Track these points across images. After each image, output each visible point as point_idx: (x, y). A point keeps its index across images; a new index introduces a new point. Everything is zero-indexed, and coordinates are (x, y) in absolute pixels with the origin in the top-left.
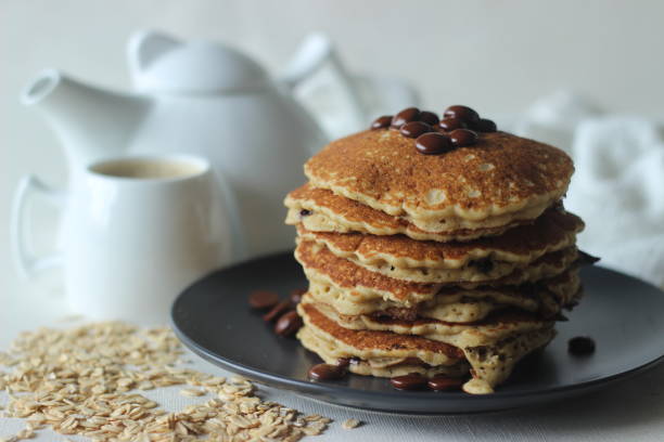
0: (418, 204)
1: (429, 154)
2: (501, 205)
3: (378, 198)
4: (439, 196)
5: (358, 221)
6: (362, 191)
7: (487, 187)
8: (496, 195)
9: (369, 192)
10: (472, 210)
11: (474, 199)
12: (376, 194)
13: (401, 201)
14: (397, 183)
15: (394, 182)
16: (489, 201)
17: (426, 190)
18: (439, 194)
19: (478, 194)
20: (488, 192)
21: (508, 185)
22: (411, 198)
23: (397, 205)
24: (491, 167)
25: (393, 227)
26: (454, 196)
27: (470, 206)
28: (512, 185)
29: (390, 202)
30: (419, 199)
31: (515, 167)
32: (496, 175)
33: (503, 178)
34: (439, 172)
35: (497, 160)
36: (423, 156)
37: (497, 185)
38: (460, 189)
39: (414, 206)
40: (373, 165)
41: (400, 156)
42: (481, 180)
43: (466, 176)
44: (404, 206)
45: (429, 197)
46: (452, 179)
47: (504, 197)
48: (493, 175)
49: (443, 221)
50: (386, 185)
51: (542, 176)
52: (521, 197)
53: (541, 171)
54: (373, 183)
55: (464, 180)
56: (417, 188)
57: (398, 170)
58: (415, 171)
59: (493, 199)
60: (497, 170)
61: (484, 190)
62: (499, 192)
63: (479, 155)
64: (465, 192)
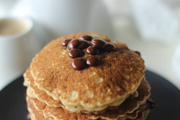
0: (65, 98)
1: (77, 70)
2: (102, 102)
3: (51, 91)
4: (75, 95)
5: (43, 100)
6: (44, 87)
7: (97, 93)
8: (100, 97)
9: (48, 88)
10: (88, 104)
11: (90, 99)
12: (50, 89)
13: (59, 95)
14: (60, 84)
15: (59, 83)
16: (96, 100)
17: (70, 91)
18: (75, 94)
19: (92, 96)
20: (97, 95)
21: (107, 91)
22: (64, 94)
23: (57, 97)
24: (102, 80)
25: (56, 105)
26: (82, 96)
27: (87, 102)
28: (109, 90)
29: (55, 95)
30: (67, 96)
31: (113, 79)
32: (103, 85)
33: (105, 87)
34: (78, 82)
35: (105, 75)
36: (73, 71)
37: (101, 91)
38: (85, 92)
39: (64, 99)
40: (52, 73)
41: (65, 69)
42: (95, 88)
43: (88, 85)
44: (60, 98)
45: (71, 95)
46: (82, 86)
47: (104, 98)
48: (101, 85)
49: (76, 107)
50: (55, 85)
51: (126, 82)
52: (112, 98)
53: (125, 80)
54: (50, 83)
55: (87, 88)
56: (67, 89)
57: (61, 77)
58: (68, 79)
59: (98, 99)
60: (104, 82)
61: (95, 93)
62: (102, 95)
63: (98, 72)
64: (86, 94)
